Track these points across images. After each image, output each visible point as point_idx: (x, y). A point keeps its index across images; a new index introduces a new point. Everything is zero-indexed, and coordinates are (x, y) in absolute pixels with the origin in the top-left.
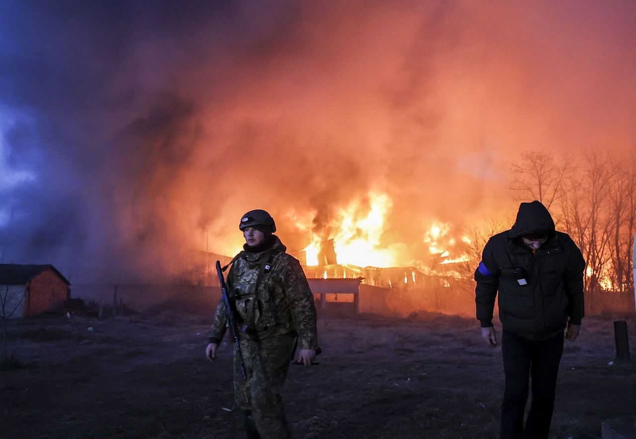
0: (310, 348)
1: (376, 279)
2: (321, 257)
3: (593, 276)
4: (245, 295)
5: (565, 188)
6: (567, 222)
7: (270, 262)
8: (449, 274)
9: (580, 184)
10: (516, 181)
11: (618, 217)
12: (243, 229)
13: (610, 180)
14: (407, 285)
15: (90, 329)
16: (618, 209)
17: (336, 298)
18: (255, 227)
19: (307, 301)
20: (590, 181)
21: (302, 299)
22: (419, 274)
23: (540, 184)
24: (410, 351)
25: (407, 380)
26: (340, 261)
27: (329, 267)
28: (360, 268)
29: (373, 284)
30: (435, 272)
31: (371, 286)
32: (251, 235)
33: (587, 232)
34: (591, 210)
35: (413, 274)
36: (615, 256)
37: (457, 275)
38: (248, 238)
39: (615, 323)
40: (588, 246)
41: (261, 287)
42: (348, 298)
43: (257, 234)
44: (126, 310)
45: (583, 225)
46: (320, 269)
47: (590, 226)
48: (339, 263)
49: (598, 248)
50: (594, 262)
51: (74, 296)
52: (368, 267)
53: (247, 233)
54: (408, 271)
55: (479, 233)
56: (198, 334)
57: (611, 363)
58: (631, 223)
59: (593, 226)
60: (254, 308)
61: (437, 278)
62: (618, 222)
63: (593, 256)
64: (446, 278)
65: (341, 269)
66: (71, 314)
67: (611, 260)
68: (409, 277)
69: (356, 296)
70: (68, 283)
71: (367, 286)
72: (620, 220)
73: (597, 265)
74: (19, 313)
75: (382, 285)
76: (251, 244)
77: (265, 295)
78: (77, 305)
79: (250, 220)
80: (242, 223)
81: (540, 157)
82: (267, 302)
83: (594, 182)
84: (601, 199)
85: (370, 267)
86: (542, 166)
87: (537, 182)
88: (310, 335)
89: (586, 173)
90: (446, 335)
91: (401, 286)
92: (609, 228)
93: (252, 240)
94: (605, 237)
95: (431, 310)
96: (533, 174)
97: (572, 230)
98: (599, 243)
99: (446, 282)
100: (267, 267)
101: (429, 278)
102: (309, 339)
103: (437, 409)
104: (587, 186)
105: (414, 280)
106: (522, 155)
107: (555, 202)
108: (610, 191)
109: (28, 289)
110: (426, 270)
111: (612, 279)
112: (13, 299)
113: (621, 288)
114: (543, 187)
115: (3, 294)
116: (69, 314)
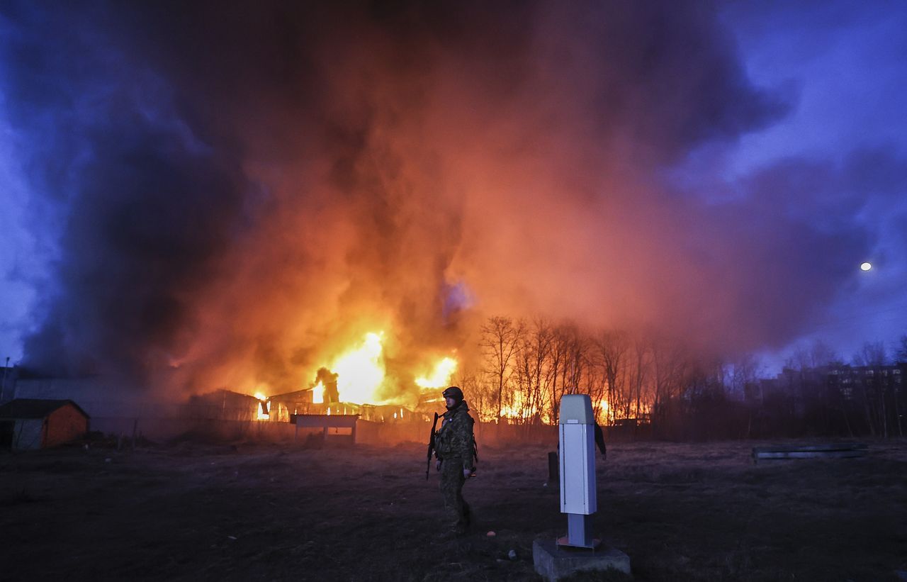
1: (371, 415)
2: (325, 397)
3: (537, 413)
5: (519, 346)
6: (520, 372)
9: (530, 344)
10: (484, 339)
11: (556, 369)
13: (551, 341)
14: (396, 420)
15: (107, 460)
16: (556, 364)
17: (337, 432)
18: (450, 397)
20: (537, 341)
22: (406, 411)
23: (501, 342)
24: (396, 477)
26: (341, 399)
27: (332, 404)
28: (358, 406)
29: (368, 419)
30: (419, 409)
31: (367, 421)
33: (534, 380)
34: (537, 363)
35: (402, 410)
36: (552, 398)
40: (534, 391)
42: (347, 431)
45: (531, 375)
46: (325, 406)
47: (536, 375)
48: (340, 401)
49: (541, 392)
50: (537, 403)
51: (93, 429)
52: (364, 405)
54: (397, 408)
56: (213, 463)
57: (545, 485)
58: (565, 372)
59: (538, 375)
61: (420, 414)
62: (555, 373)
63: (538, 398)
64: (427, 414)
65: (342, 406)
66: (89, 446)
67: (550, 402)
68: (398, 412)
69: (354, 430)
70: (87, 417)
71: (363, 421)
72: (557, 371)
73: (539, 405)
74: (37, 446)
75: (375, 420)
78: (95, 438)
81: (502, 322)
83: (540, 342)
84: (545, 355)
85: (366, 405)
86: (504, 328)
87: (499, 341)
89: (535, 335)
91: (391, 421)
92: (549, 378)
94: (546, 385)
95: (415, 440)
96: (496, 334)
97: (523, 378)
98: (542, 389)
99: (427, 417)
101: (413, 414)
104: (535, 345)
105: (402, 416)
107: (512, 356)
108: (551, 349)
109: (46, 422)
110: (412, 408)
111: (550, 415)
112: (28, 433)
113: (556, 422)
114: (504, 345)
115: (17, 428)
116: (86, 446)
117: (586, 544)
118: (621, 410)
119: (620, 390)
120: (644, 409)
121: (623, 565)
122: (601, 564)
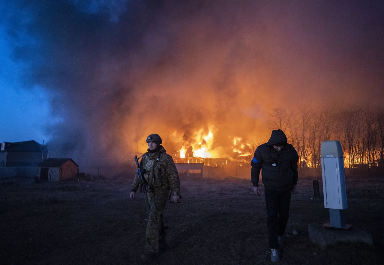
0: (177, 196)
1: (210, 163)
2: (186, 155)
3: (304, 161)
4: (148, 171)
5: (291, 123)
6: (292, 138)
7: (159, 157)
8: (241, 161)
9: (298, 122)
10: (270, 120)
11: (314, 136)
12: (148, 142)
13: (311, 120)
14: (224, 166)
15: (87, 186)
16: (314, 132)
17: (193, 172)
18: (153, 142)
20: (302, 120)
21: (173, 174)
22: (229, 161)
23: (280, 122)
24: (225, 194)
25: (224, 206)
26: (194, 155)
27: (190, 158)
28: (203, 159)
29: (209, 165)
30: (235, 160)
31: (208, 166)
32: (151, 145)
33: (301, 142)
34: (302, 133)
36: (313, 152)
37: (245, 161)
38: (150, 146)
39: (313, 181)
40: (301, 148)
41: (155, 169)
42: (198, 171)
43: (154, 145)
44: (103, 178)
45: (299, 139)
46: (186, 159)
47: (302, 140)
48: (194, 157)
49: (306, 149)
50: (304, 155)
51: (80, 172)
52: (206, 158)
53: (150, 144)
54: (224, 159)
55: (255, 143)
57: (312, 199)
58: (320, 138)
59: (304, 140)
60: (152, 178)
61: (236, 162)
62: (314, 138)
63: (304, 153)
64: (241, 162)
65: (195, 159)
66: (79, 179)
67: (311, 154)
68: (225, 162)
69: (202, 170)
70: (78, 166)
71: (206, 166)
72: (315, 137)
73: (305, 156)
74: (57, 179)
75: (213, 166)
76: (151, 149)
77: (157, 172)
78: (81, 176)
79: (151, 138)
80: (147, 139)
81: (280, 110)
82: (158, 175)
83: (304, 121)
84: (307, 128)
85: (208, 158)
86: (281, 114)
87: (279, 121)
88: (177, 189)
89: (300, 117)
90: (240, 187)
91: (221, 166)
92: (310, 141)
93: (152, 147)
94: (309, 144)
95: (234, 176)
96: (277, 117)
97: (295, 141)
98: (306, 147)
99: (240, 164)
100: (158, 159)
101: (233, 162)
102: (177, 191)
103: (237, 219)
104: (301, 122)
105: (227, 164)
106: (273, 109)
107: (287, 129)
108: (311, 124)
109: (61, 169)
110: (232, 159)
111: (312, 162)
112: (54, 173)
113: (316, 166)
114: (282, 123)
115: (50, 170)
116: (78, 179)
117: (342, 227)
118: (358, 159)
119: (357, 147)
120: (374, 158)
121: (368, 240)
122: (353, 238)
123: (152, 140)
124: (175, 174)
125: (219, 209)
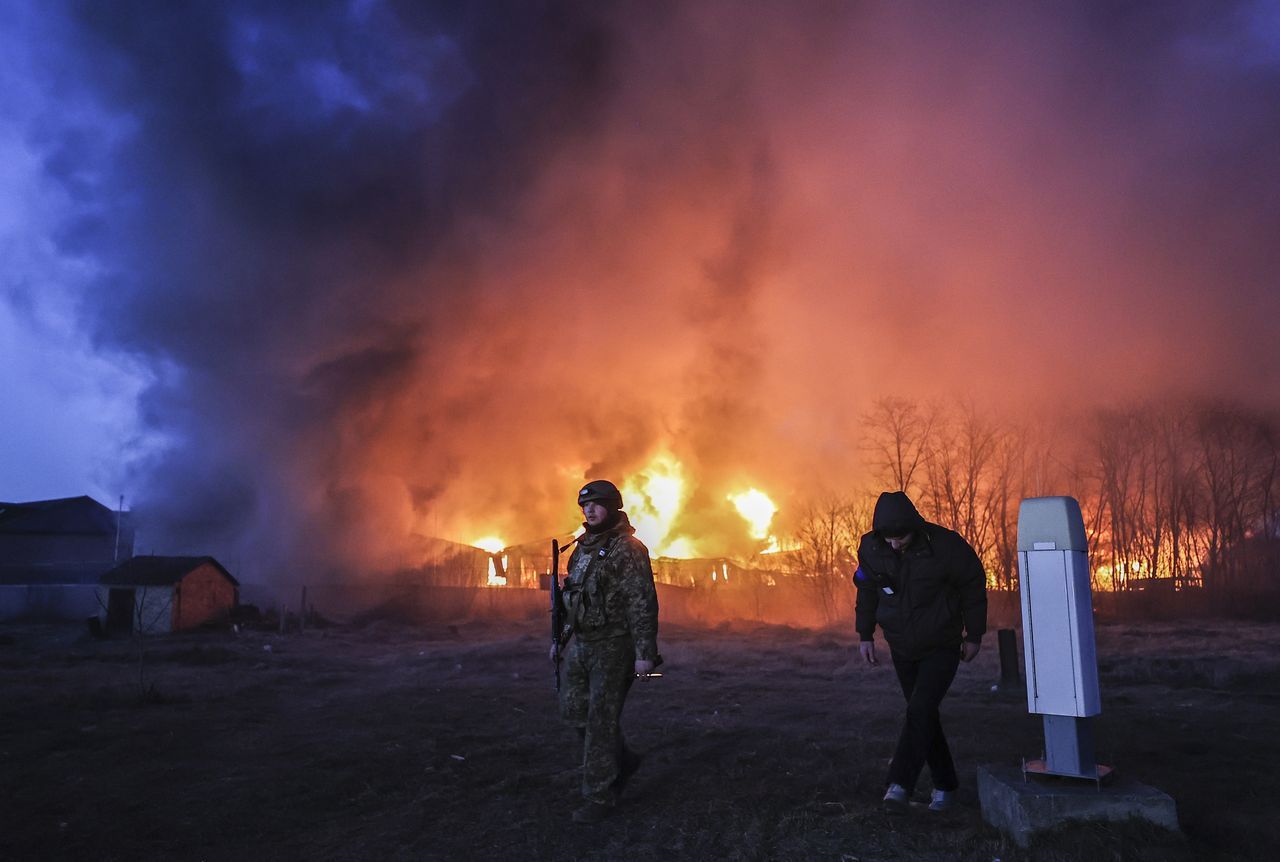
0: (644, 659)
1: (672, 576)
4: (575, 585)
5: (932, 448)
6: (936, 494)
7: (606, 546)
8: (774, 568)
9: (953, 443)
10: (866, 438)
11: (1005, 488)
12: (582, 504)
13: (994, 437)
14: (715, 584)
15: (267, 647)
16: (1005, 477)
18: (597, 501)
19: (643, 599)
20: (967, 438)
21: (636, 595)
22: (733, 568)
23: (899, 441)
24: (718, 674)
25: (713, 713)
29: (668, 582)
30: (754, 565)
31: (665, 585)
32: (592, 511)
33: (962, 509)
34: (968, 477)
35: (725, 567)
36: (1001, 541)
37: (786, 570)
38: (588, 514)
39: (1001, 633)
40: (964, 527)
43: (599, 510)
44: (318, 621)
45: (957, 499)
47: (966, 499)
49: (978, 530)
51: (243, 602)
52: (661, 558)
53: (587, 509)
54: (716, 563)
55: (816, 510)
56: (422, 653)
57: (994, 688)
58: (1022, 494)
59: (971, 500)
61: (757, 572)
62: (1004, 495)
64: (770, 572)
66: (240, 628)
67: (995, 547)
68: (719, 571)
70: (234, 582)
72: (1008, 491)
74: (163, 625)
75: (681, 583)
76: (591, 523)
77: (592, 587)
78: (250, 615)
79: (591, 492)
80: (581, 496)
81: (899, 405)
82: (594, 595)
83: (972, 439)
84: (982, 462)
85: (665, 558)
86: (901, 418)
87: (894, 439)
88: (644, 642)
89: (960, 427)
90: (769, 653)
91: (707, 585)
92: (992, 503)
93: (592, 517)
94: (987, 515)
95: (750, 616)
96: (889, 428)
97: (942, 505)
98: (979, 523)
99: (770, 578)
100: (602, 553)
101: (746, 573)
102: (643, 647)
103: (754, 753)
104: (962, 445)
105: (726, 577)
107: (918, 466)
108: (993, 451)
109: (178, 591)
110: (742, 562)
111: (997, 573)
112: (156, 606)
113: (1009, 584)
114: (903, 446)
115: (139, 598)
116: (236, 627)
117: (1082, 773)
118: (1140, 562)
119: (1137, 524)
120: (1189, 559)
121: (1161, 813)
122: (1117, 809)
123: (592, 497)
124: (640, 596)
125: (698, 720)
